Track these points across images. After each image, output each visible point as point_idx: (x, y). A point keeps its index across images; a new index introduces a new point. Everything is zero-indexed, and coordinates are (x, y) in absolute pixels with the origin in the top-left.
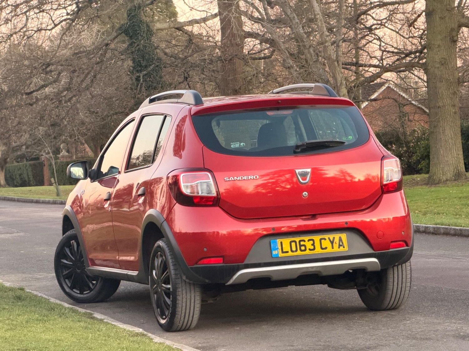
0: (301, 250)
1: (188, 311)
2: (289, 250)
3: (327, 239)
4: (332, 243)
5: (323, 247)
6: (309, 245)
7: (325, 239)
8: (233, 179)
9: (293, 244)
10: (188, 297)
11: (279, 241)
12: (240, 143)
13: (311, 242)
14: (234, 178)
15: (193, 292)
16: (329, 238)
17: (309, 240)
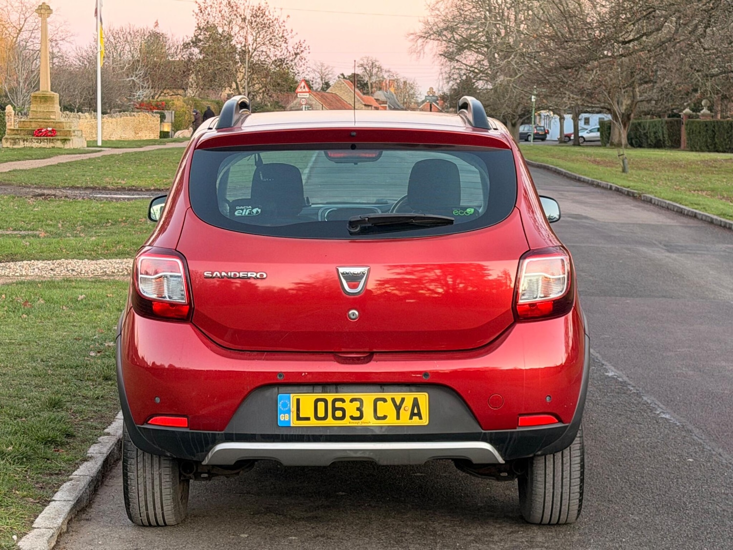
0: (335, 418)
1: (150, 499)
2: (312, 416)
3: (390, 401)
4: (398, 408)
5: (379, 414)
6: (351, 409)
7: (385, 400)
8: (219, 275)
9: (321, 405)
10: (149, 476)
11: (293, 397)
12: (252, 209)
13: (357, 404)
14: (221, 274)
15: (156, 466)
16: (393, 400)
17: (352, 401)
